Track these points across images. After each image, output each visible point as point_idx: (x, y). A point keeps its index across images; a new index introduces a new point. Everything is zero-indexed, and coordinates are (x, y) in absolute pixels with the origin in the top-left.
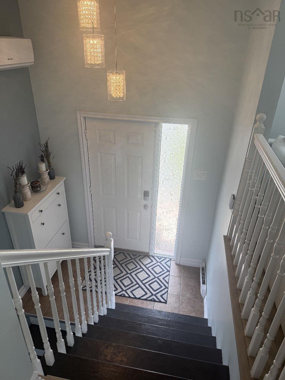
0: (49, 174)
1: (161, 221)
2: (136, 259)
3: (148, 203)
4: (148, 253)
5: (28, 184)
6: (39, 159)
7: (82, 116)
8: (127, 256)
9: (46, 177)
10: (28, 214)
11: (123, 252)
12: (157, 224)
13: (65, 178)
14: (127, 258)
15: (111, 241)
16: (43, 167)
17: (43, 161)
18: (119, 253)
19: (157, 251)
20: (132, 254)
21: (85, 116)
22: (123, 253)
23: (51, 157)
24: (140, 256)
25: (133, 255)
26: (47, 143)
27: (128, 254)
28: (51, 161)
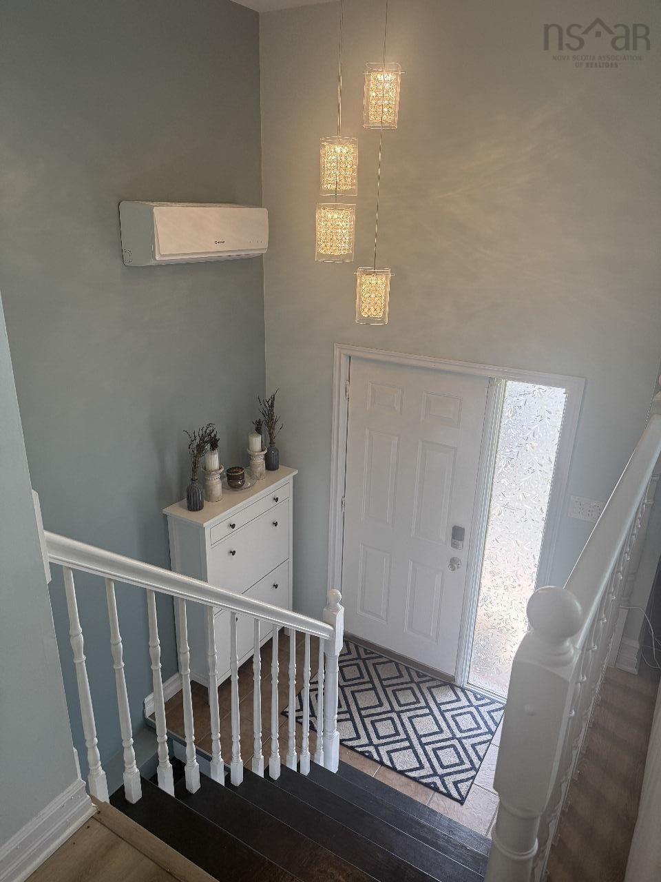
0: (267, 458)
1: (490, 605)
2: (421, 685)
3: (461, 555)
4: (453, 679)
5: (220, 469)
6: (254, 427)
7: (344, 354)
8: (404, 672)
9: (259, 461)
10: (205, 525)
11: (396, 661)
12: (481, 611)
13: (296, 472)
14: (401, 676)
15: (337, 610)
16: (256, 442)
17: (259, 431)
18: (387, 662)
19: (474, 679)
20: (416, 672)
21: (349, 353)
22: (397, 664)
23: (277, 426)
24: (433, 679)
25: (418, 673)
26: (274, 398)
27: (407, 668)
28: (276, 432)
